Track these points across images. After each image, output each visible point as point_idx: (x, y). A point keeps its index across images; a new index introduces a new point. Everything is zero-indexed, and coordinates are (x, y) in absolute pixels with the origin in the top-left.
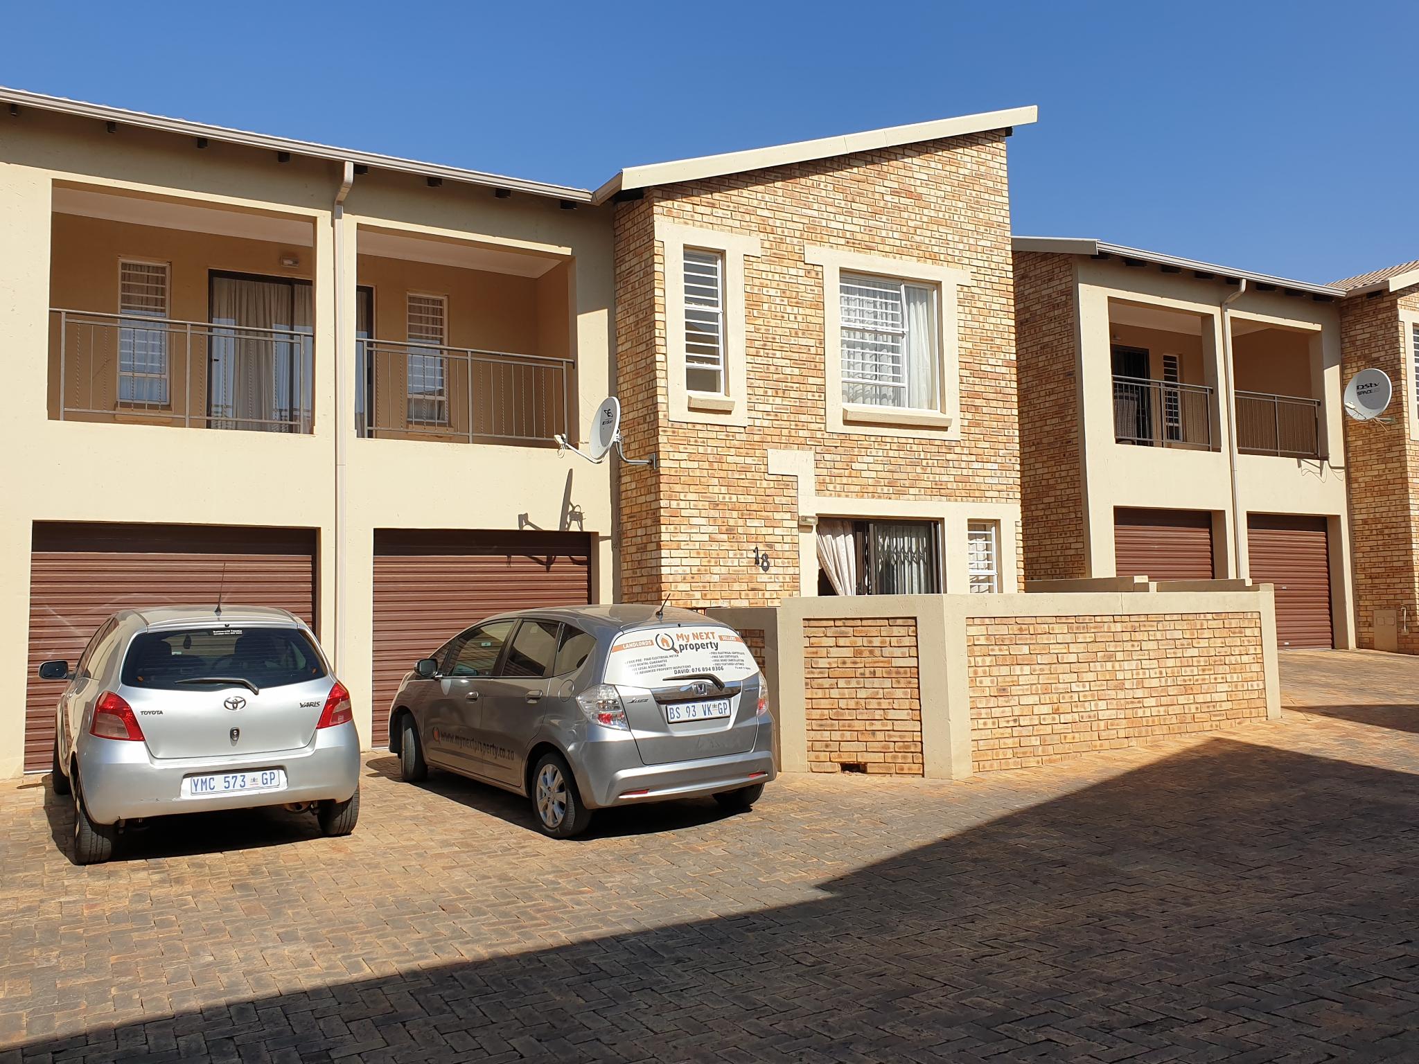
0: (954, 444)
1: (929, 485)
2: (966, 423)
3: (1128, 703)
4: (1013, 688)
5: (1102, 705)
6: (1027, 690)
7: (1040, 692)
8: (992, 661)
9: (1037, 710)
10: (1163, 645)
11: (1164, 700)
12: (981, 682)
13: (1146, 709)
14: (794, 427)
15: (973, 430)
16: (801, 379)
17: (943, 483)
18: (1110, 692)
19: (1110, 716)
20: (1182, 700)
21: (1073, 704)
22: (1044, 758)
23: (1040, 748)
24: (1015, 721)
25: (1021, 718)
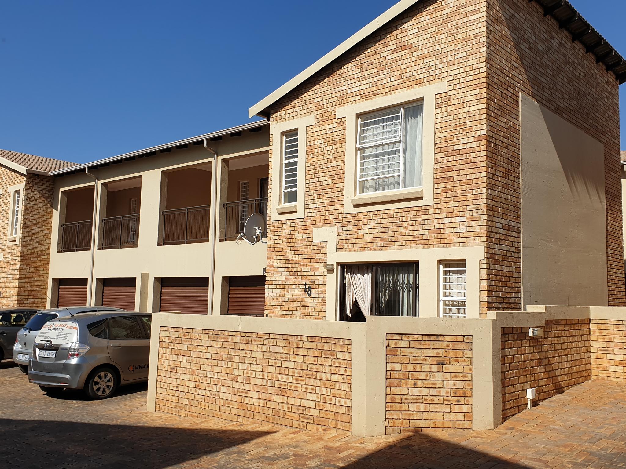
0: (429, 207)
1: (410, 238)
2: (439, 191)
3: (239, 391)
4: (178, 368)
5: (223, 389)
6: (184, 370)
7: (190, 374)
8: (170, 351)
9: (188, 383)
10: (267, 356)
11: (264, 396)
12: (164, 362)
13: (251, 399)
14: (327, 214)
15: (445, 195)
16: (332, 186)
17: (420, 236)
18: (229, 382)
19: (227, 397)
21: (207, 384)
22: (189, 413)
23: (188, 407)
24: (177, 387)
25: (180, 386)
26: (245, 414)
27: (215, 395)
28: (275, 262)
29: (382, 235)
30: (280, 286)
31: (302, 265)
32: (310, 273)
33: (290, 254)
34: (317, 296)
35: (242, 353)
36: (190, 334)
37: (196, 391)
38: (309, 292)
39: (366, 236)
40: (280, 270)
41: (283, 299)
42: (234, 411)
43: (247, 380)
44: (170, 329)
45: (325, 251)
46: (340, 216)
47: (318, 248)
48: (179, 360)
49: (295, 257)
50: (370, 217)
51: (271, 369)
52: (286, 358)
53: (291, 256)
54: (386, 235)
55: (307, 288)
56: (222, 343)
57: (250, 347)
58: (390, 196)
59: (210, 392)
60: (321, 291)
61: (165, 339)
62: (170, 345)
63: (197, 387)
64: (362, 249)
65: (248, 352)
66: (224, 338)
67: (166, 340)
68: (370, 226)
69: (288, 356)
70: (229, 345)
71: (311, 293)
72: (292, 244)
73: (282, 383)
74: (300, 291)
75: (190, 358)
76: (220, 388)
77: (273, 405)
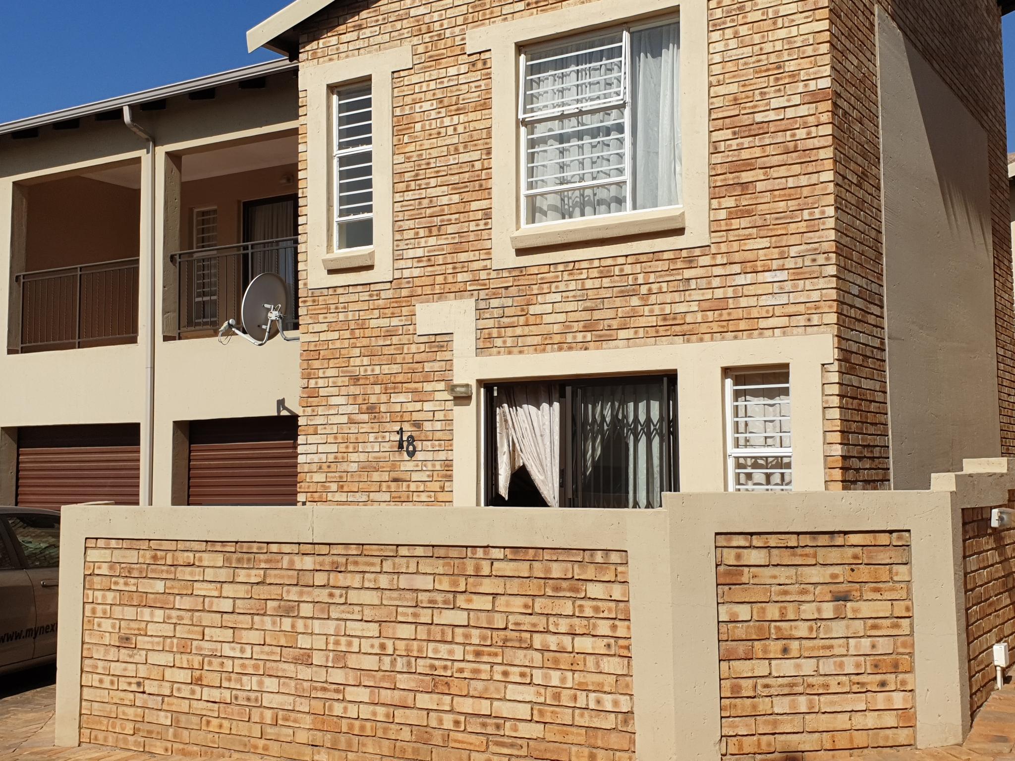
0: (697, 252)
1: (653, 321)
2: (723, 214)
3: (315, 688)
4: (139, 638)
5: (271, 684)
6: (158, 643)
7: (175, 649)
8: (115, 597)
9: (169, 674)
10: (391, 598)
11: (387, 696)
12: (99, 625)
13: (350, 705)
14: (451, 271)
15: (735, 224)
16: (461, 208)
17: (679, 316)
18: (285, 666)
19: (281, 704)
20: (424, 701)
21: (224, 675)
22: (176, 746)
23: (171, 730)
24: (139, 684)
25: (147, 682)
26: (335, 741)
27: (248, 699)
28: (321, 383)
29: (586, 315)
30: (336, 438)
31: (391, 388)
32: (411, 407)
33: (360, 364)
34: (429, 456)
35: (323, 595)
36: (169, 555)
37: (193, 692)
38: (411, 448)
39: (547, 319)
40: (334, 401)
41: (344, 467)
42: (302, 737)
43: (336, 659)
44: (113, 544)
45: (447, 355)
46: (483, 275)
47: (430, 348)
48: (142, 617)
49: (373, 370)
50: (557, 277)
51: (406, 631)
52: (445, 602)
53: (362, 369)
54: (597, 315)
55: (405, 438)
56: (262, 572)
57: (342, 580)
58: (607, 228)
59: (234, 692)
60: (440, 445)
61: (99, 568)
62: (116, 583)
63: (197, 681)
64: (541, 348)
65: (337, 592)
66: (267, 561)
67: (105, 570)
68: (557, 297)
69: (451, 596)
70: (282, 577)
71: (415, 451)
72: (365, 342)
73: (437, 663)
74: (386, 447)
75: (174, 613)
76: (261, 683)
77: (413, 717)
